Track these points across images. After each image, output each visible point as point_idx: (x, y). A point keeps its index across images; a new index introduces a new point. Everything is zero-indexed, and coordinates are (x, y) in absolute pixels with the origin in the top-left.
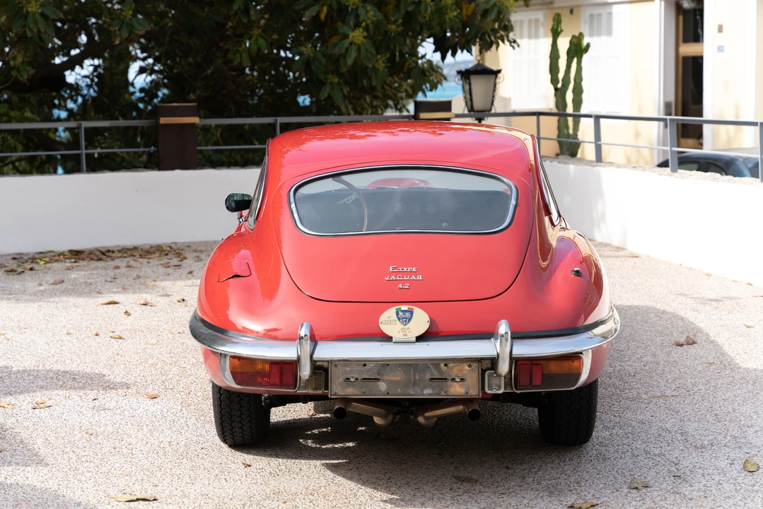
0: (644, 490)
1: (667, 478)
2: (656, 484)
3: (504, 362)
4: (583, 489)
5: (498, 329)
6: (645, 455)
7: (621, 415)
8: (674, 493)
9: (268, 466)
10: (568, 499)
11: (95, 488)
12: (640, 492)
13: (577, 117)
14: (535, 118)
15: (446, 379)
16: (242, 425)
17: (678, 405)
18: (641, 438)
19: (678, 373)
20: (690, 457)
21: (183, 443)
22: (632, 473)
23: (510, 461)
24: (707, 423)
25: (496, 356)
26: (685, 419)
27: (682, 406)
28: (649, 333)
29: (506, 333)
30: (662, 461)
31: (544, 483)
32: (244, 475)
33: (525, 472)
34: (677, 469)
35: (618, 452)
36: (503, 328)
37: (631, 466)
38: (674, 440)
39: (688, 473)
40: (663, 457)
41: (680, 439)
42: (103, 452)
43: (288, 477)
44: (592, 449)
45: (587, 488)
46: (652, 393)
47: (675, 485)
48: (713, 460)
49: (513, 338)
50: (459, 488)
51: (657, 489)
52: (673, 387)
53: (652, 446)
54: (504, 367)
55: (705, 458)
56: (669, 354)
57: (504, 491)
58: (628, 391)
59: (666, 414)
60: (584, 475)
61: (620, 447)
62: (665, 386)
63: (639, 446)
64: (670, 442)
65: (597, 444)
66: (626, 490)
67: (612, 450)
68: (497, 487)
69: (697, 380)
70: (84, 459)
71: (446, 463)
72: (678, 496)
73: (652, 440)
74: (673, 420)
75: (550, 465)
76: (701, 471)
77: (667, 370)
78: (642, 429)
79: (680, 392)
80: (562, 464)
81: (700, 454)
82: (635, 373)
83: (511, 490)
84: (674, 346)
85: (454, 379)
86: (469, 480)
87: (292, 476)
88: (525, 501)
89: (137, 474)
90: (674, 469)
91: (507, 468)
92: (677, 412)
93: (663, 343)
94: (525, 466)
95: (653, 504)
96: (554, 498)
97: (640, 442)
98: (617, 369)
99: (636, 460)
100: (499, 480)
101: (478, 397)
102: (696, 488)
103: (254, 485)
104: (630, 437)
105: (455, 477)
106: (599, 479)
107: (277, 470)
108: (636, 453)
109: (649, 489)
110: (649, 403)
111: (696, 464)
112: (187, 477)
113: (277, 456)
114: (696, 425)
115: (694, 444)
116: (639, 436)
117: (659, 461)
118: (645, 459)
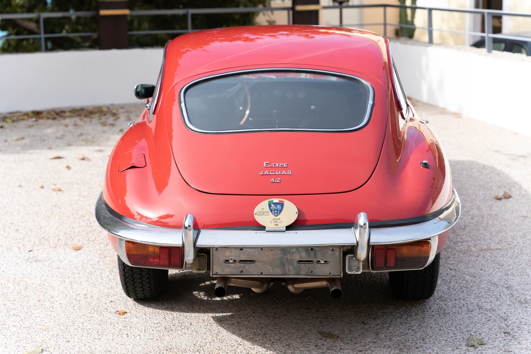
0: (480, 348)
1: (499, 335)
2: (490, 341)
3: (363, 249)
4: (428, 345)
5: (357, 221)
6: (478, 310)
7: (455, 268)
8: (506, 351)
9: (164, 320)
11: (17, 344)
12: (477, 350)
13: (414, 9)
14: (381, 9)
15: (312, 261)
16: (143, 285)
17: (502, 258)
18: (474, 292)
19: (499, 225)
20: (516, 312)
21: (96, 296)
22: (469, 329)
23: (365, 316)
24: (527, 277)
25: (356, 244)
26: (509, 273)
27: (505, 259)
28: (473, 188)
29: (365, 224)
30: (493, 317)
31: (394, 339)
32: (143, 330)
33: (378, 327)
34: (506, 324)
35: (455, 307)
36: (362, 219)
37: (468, 322)
38: (501, 295)
39: (516, 330)
40: (494, 312)
41: (506, 293)
42: (29, 305)
43: (180, 332)
44: (434, 304)
45: (431, 345)
46: (480, 246)
47: (505, 342)
49: (370, 227)
50: (323, 345)
51: (491, 346)
52: (497, 240)
53: (483, 300)
54: (362, 254)
55: (529, 313)
56: (491, 208)
57: (361, 348)
58: (460, 244)
59: (493, 267)
60: (428, 330)
61: (457, 302)
62: (490, 239)
63: (473, 301)
64: (498, 296)
65: (438, 298)
66: (465, 348)
67: (450, 304)
68: (355, 343)
69: (515, 233)
70: (11, 313)
71: (313, 317)
73: (483, 294)
74: (499, 274)
75: (399, 320)
76: (526, 327)
77: (490, 223)
78: (474, 283)
79: (503, 245)
80: (409, 319)
81: (524, 309)
82: (465, 226)
83: (367, 347)
84: (495, 200)
85: (319, 261)
86: (331, 336)
87: (183, 331)
89: (54, 328)
90: (503, 325)
91: (363, 323)
92: (502, 266)
93: (485, 197)
94: (378, 321)
97: (473, 297)
99: (471, 315)
100: (357, 336)
101: (339, 277)
102: (525, 346)
103: (151, 340)
104: (465, 291)
105: (320, 333)
106: (441, 335)
107: (171, 325)
108: (471, 308)
109: (484, 347)
110: (478, 257)
111: (522, 320)
112: (95, 332)
113: (172, 309)
114: (518, 279)
115: (518, 299)
116: (473, 291)
117: (490, 317)
118: (479, 314)
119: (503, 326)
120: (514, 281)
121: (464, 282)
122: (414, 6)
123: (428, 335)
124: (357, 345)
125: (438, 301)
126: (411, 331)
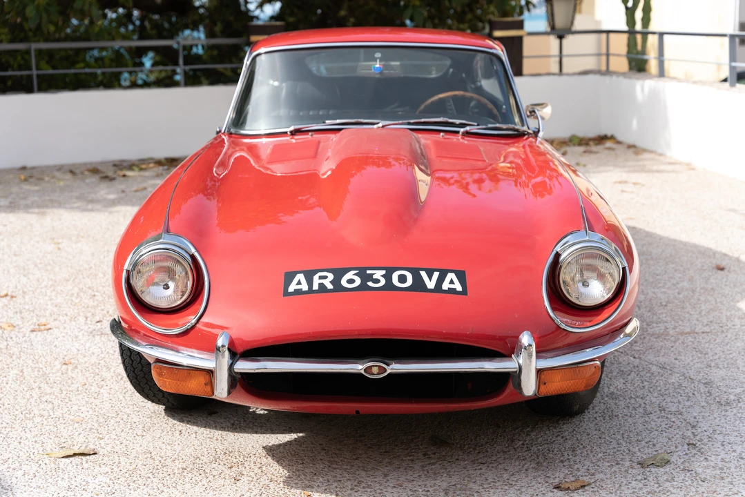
1: (680, 447)
4: (578, 459)
6: (659, 412)
7: (641, 356)
8: (684, 470)
10: (557, 475)
13: (645, 35)
17: (707, 345)
18: (659, 388)
19: (714, 303)
20: (711, 417)
22: (640, 438)
24: (736, 370)
26: (713, 364)
27: (712, 346)
28: (690, 254)
30: (678, 422)
31: (534, 449)
34: (693, 433)
35: (628, 407)
37: (641, 427)
38: (696, 393)
39: (706, 440)
40: (680, 416)
41: (702, 391)
44: (600, 402)
45: (583, 459)
46: (681, 328)
48: (738, 422)
52: (705, 322)
53: (669, 399)
55: (728, 418)
56: (707, 280)
57: (485, 460)
58: (655, 325)
59: (693, 356)
60: (584, 438)
61: (633, 401)
62: (698, 320)
63: (654, 400)
64: (691, 395)
65: (607, 396)
66: (627, 464)
67: (622, 404)
68: (479, 453)
69: (733, 312)
70: (44, 399)
72: (688, 474)
73: (671, 391)
74: (699, 365)
75: (547, 423)
76: (720, 438)
77: (702, 299)
78: (662, 376)
79: (712, 328)
80: (561, 422)
81: (723, 413)
82: (668, 302)
83: (493, 458)
84: (715, 270)
88: (506, 476)
90: (689, 433)
92: (705, 354)
93: (703, 266)
95: (656, 485)
96: (540, 473)
97: (655, 395)
98: (648, 297)
102: (712, 464)
104: (647, 387)
106: (599, 446)
108: (649, 409)
110: (675, 342)
111: (716, 428)
114: (723, 372)
115: (717, 399)
116: (657, 386)
117: (674, 422)
118: (658, 418)
119: (689, 435)
120: (717, 375)
121: (648, 375)
122: (645, 30)
123: (582, 444)
124: (481, 455)
125: (606, 399)
126: (559, 438)
